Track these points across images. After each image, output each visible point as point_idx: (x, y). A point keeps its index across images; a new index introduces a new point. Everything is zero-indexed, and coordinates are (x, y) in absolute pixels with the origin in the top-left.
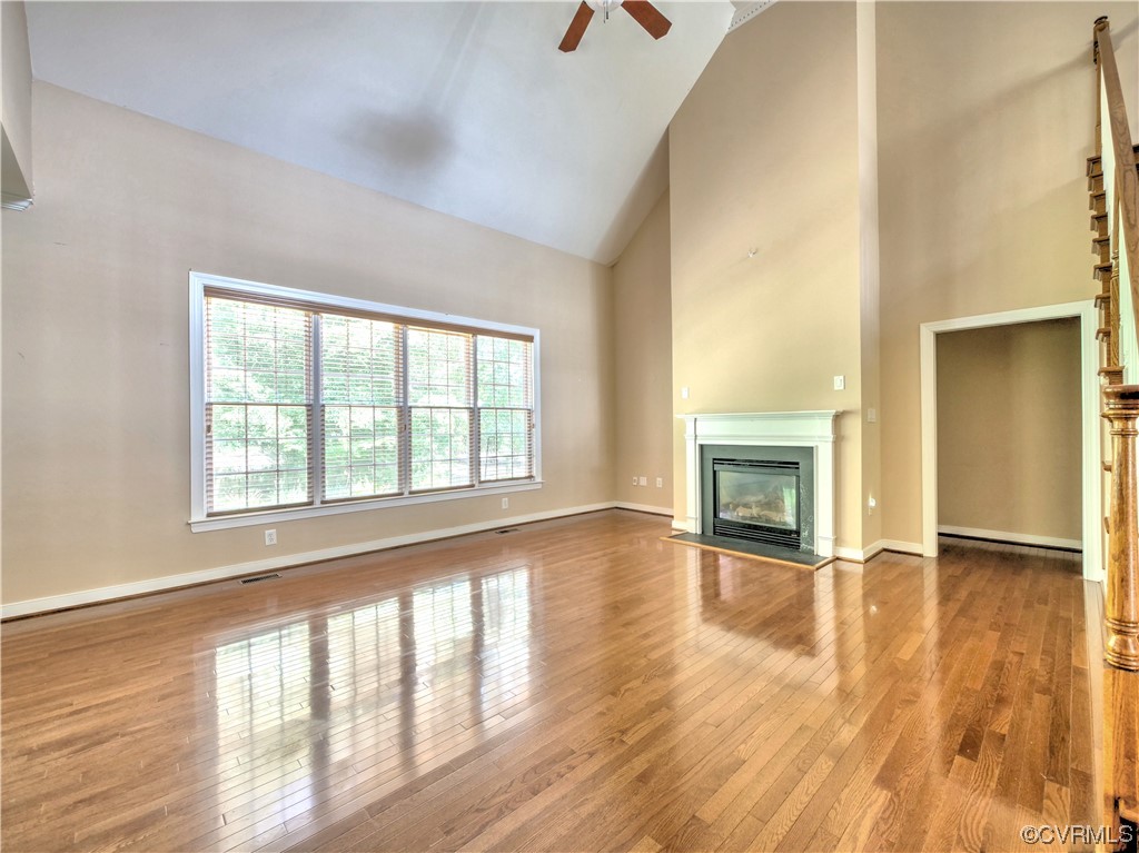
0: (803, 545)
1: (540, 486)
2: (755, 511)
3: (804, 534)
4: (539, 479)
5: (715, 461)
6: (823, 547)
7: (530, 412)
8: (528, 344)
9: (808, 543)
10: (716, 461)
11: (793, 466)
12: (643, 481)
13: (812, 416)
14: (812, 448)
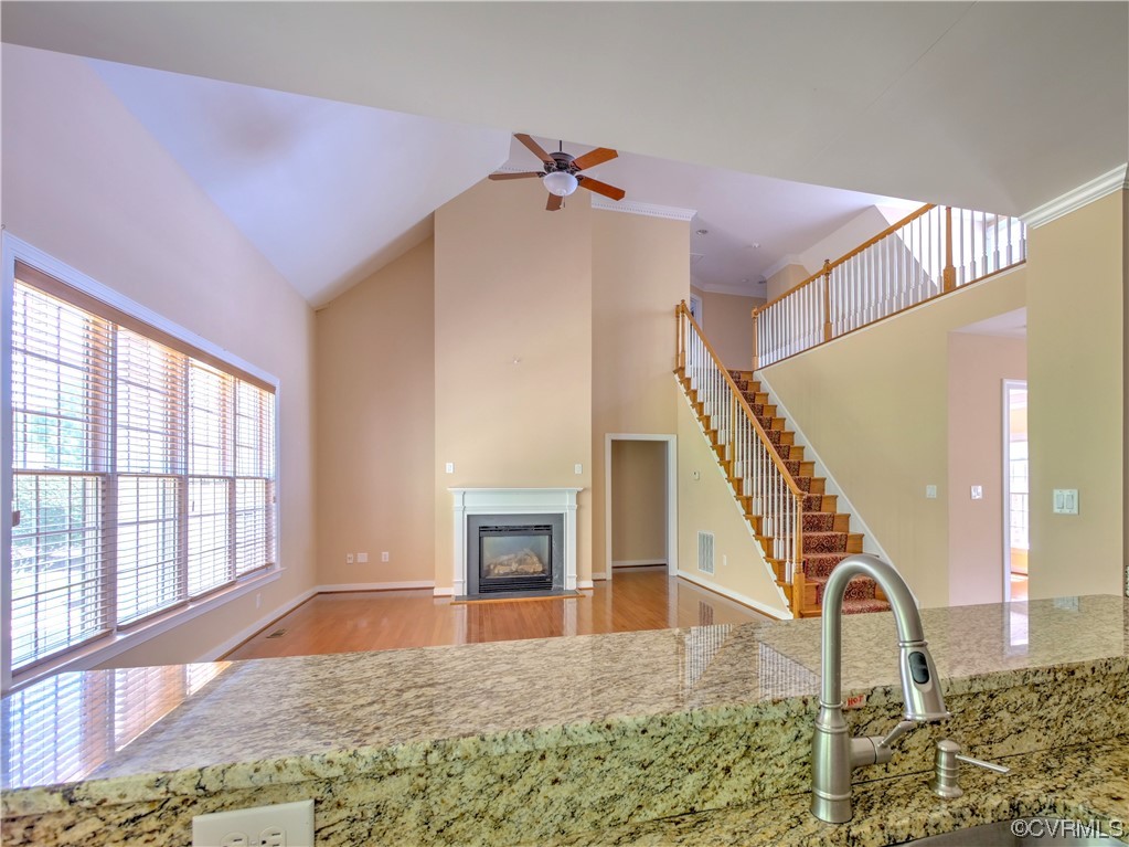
0: (554, 586)
1: (279, 576)
2: (514, 567)
3: (555, 577)
4: (278, 568)
5: (482, 530)
6: (570, 584)
7: (267, 481)
8: (265, 393)
9: (558, 583)
10: (484, 529)
11: (547, 528)
12: (363, 558)
13: (563, 492)
14: (562, 515)
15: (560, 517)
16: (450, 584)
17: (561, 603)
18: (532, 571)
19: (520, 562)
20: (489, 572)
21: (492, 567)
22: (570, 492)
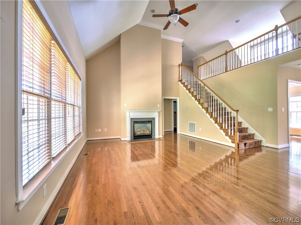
0: (153, 137)
1: (82, 136)
2: (142, 132)
3: (153, 135)
4: (82, 133)
5: (135, 122)
6: (157, 136)
7: (79, 108)
9: (154, 136)
11: (151, 121)
12: (100, 130)
13: (155, 112)
14: (155, 118)
15: (154, 119)
16: (125, 137)
17: (155, 142)
18: (147, 133)
19: (144, 131)
20: (136, 134)
21: (136, 132)
22: (157, 112)
